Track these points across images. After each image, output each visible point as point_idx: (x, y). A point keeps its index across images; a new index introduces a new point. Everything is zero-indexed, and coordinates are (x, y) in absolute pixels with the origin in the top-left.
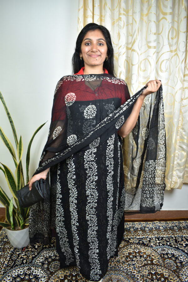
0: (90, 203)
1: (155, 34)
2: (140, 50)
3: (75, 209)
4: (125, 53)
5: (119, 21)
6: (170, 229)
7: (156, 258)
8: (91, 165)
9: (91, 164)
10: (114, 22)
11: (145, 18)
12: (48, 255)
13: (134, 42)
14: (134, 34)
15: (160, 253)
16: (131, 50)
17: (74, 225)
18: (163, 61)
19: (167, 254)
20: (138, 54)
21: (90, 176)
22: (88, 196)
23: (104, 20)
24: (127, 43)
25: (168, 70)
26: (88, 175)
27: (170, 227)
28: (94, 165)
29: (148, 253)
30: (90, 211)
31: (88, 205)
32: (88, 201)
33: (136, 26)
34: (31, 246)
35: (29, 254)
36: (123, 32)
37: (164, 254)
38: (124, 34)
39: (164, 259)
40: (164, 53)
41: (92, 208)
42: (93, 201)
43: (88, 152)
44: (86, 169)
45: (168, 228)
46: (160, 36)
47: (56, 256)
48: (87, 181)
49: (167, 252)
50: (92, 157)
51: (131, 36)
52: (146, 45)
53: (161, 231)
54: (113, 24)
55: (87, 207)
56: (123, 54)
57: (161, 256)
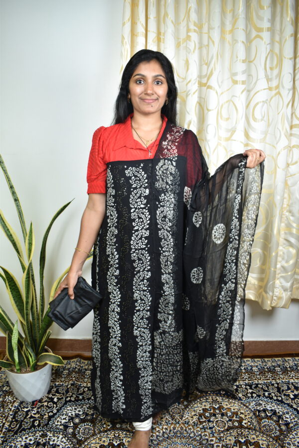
0: (139, 310)
1: (244, 61)
2: (220, 87)
3: (117, 322)
4: (197, 92)
5: (188, 41)
6: (270, 370)
7: (247, 417)
8: (141, 256)
9: (141, 254)
10: (180, 42)
11: (228, 37)
12: (73, 413)
13: (211, 74)
14: (210, 62)
15: (253, 410)
16: (206, 88)
17: (115, 345)
18: (257, 104)
19: (264, 411)
20: (217, 92)
21: (139, 272)
22: (137, 301)
23: (164, 39)
24: (200, 76)
25: (265, 118)
26: (136, 270)
27: (270, 368)
28: (145, 255)
29: (234, 409)
30: (139, 322)
31: (136, 314)
32: (137, 308)
33: (214, 49)
34: (46, 399)
35: (43, 411)
36: (194, 58)
37: (259, 411)
38: (195, 61)
39: (260, 419)
40: (258, 92)
41: (142, 319)
42: (144, 308)
43: (137, 236)
44: (134, 261)
45: (266, 370)
46: (253, 65)
47: (87, 415)
48: (135, 279)
49: (264, 407)
50: (142, 243)
51: (206, 64)
52: (230, 79)
53: (254, 373)
54: (178, 45)
55: (134, 316)
56: (194, 93)
57: (254, 414)
